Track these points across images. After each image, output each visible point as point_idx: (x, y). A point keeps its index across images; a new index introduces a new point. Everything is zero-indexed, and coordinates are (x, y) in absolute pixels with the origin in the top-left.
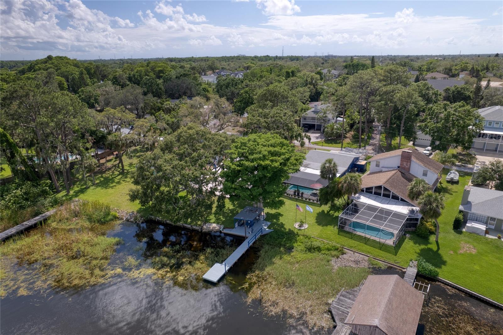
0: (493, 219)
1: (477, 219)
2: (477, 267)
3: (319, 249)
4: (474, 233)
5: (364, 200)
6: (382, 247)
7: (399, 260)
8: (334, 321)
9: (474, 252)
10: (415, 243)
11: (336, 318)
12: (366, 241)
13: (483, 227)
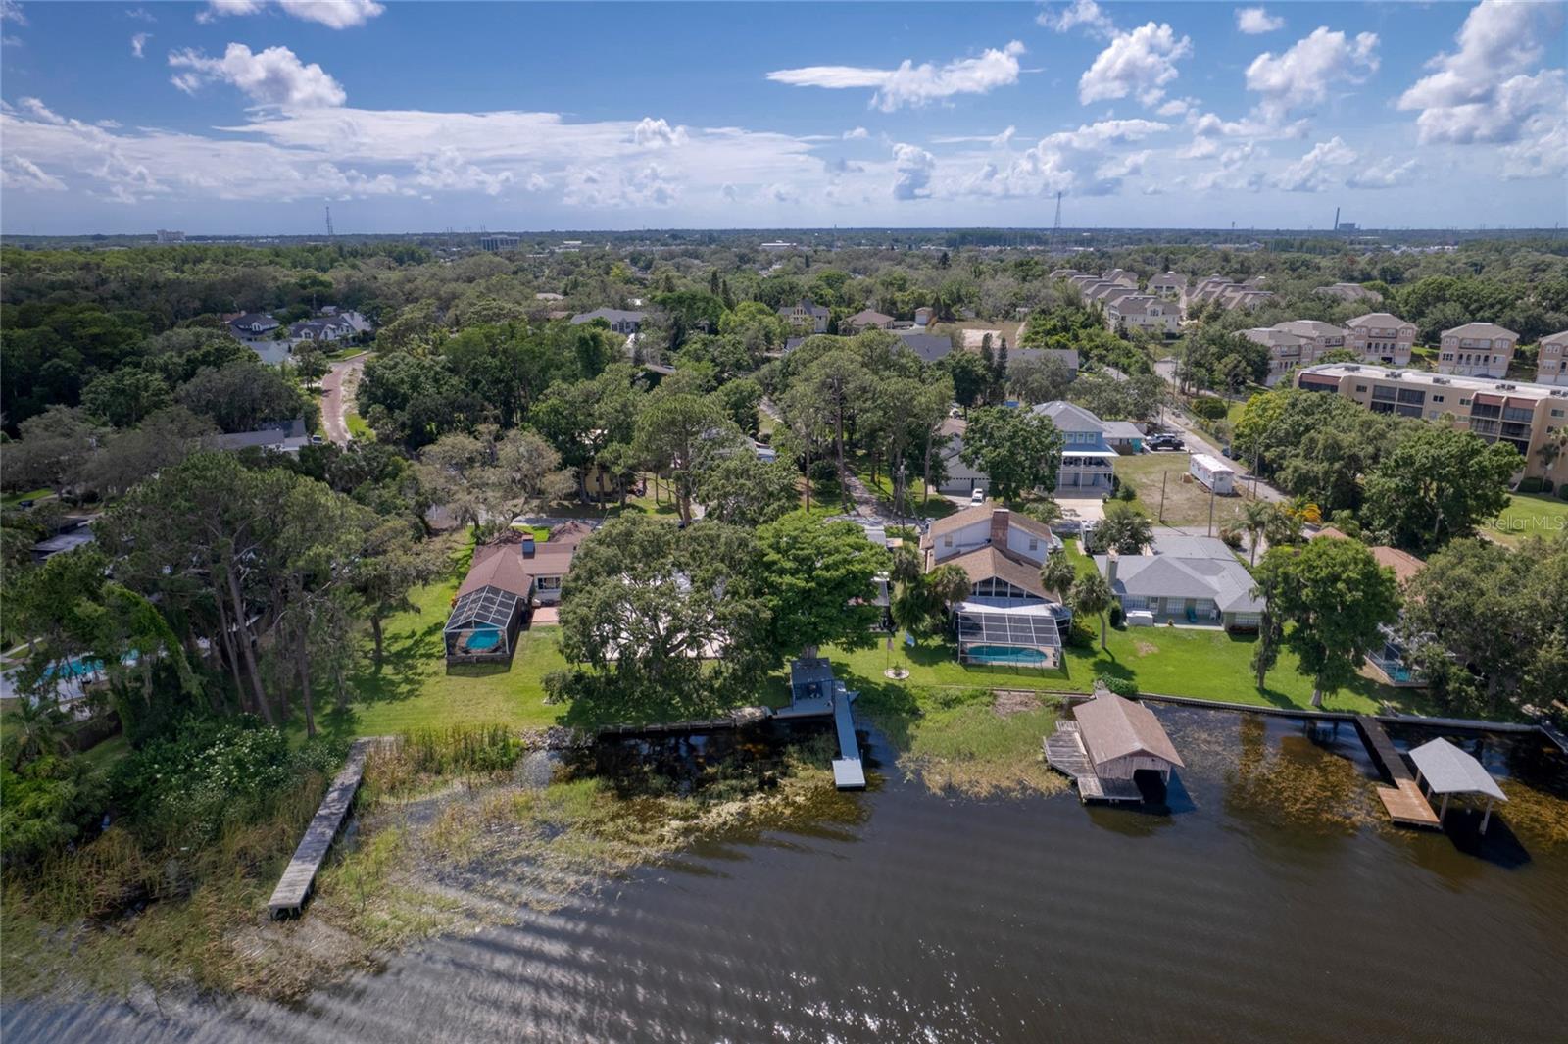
0: (1155, 599)
1: (1136, 605)
2: (1170, 668)
3: (958, 701)
4: (1139, 623)
5: (970, 608)
6: (1043, 673)
7: (1077, 686)
8: (1067, 776)
9: (1156, 650)
10: (1079, 657)
11: (1069, 771)
12: (1016, 671)
13: (1148, 614)
